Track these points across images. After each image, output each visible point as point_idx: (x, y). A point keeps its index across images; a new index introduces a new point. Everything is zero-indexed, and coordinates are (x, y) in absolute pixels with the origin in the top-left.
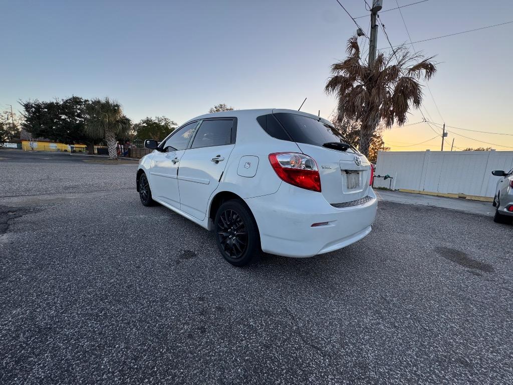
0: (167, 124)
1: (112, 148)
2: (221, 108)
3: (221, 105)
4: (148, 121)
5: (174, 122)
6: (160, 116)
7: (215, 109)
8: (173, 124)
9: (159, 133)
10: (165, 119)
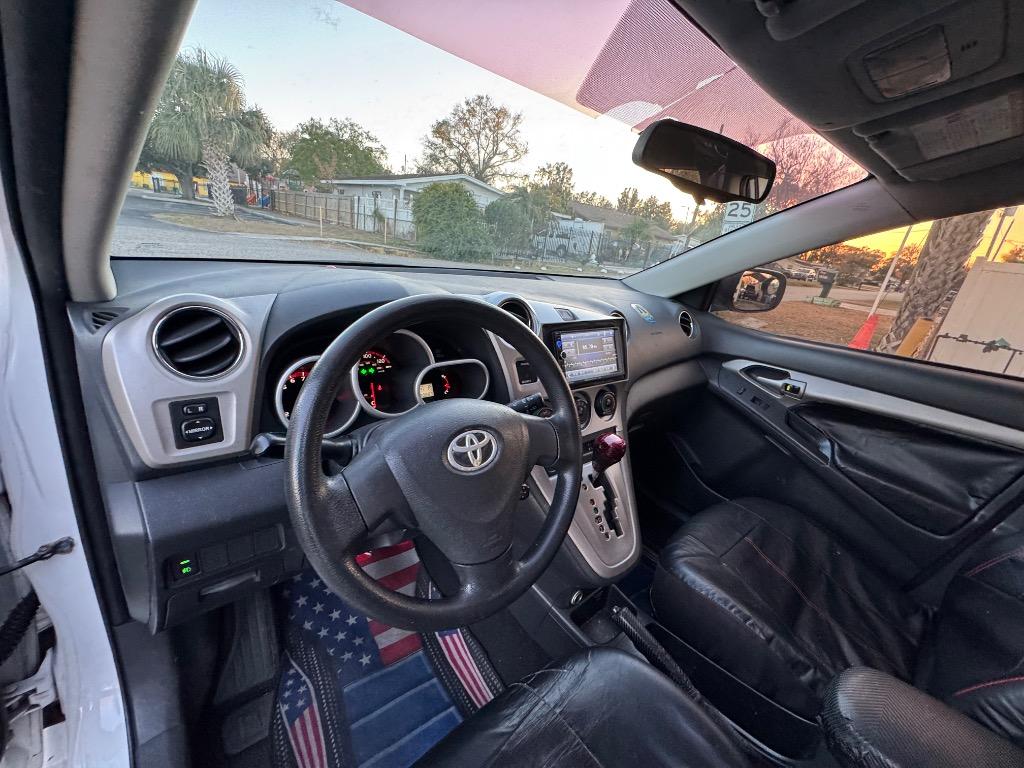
0: (355, 137)
1: (220, 188)
2: (480, 104)
3: (481, 98)
4: (313, 129)
5: (372, 134)
6: (341, 118)
7: (466, 108)
8: (369, 138)
9: (335, 159)
10: (352, 125)
